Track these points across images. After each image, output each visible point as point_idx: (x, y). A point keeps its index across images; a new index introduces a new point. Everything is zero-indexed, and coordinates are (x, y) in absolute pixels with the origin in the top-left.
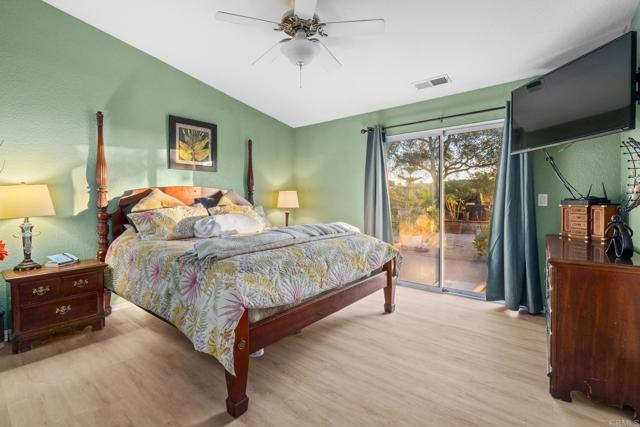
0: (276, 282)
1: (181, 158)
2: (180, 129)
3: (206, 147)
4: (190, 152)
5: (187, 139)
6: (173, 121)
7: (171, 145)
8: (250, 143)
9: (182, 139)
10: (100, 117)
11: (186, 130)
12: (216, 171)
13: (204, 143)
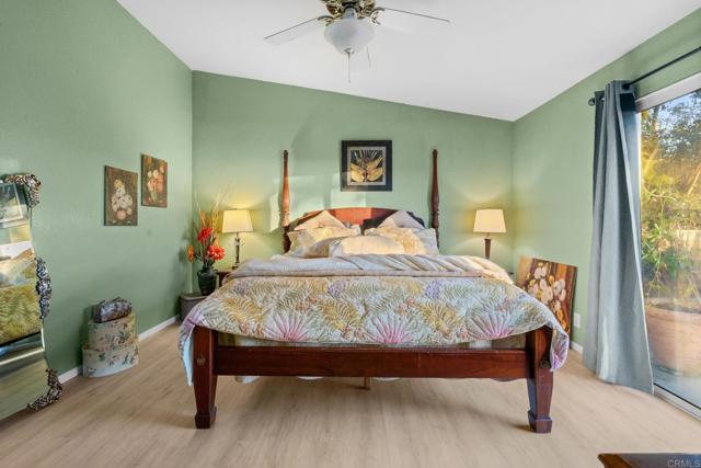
0: (268, 312)
1: (353, 181)
2: (352, 152)
3: (380, 166)
4: (361, 172)
5: (359, 161)
6: (345, 145)
7: (344, 169)
8: (435, 153)
9: (354, 162)
10: (286, 154)
11: (357, 152)
12: (390, 189)
13: (377, 162)
